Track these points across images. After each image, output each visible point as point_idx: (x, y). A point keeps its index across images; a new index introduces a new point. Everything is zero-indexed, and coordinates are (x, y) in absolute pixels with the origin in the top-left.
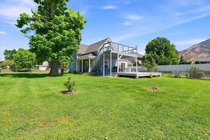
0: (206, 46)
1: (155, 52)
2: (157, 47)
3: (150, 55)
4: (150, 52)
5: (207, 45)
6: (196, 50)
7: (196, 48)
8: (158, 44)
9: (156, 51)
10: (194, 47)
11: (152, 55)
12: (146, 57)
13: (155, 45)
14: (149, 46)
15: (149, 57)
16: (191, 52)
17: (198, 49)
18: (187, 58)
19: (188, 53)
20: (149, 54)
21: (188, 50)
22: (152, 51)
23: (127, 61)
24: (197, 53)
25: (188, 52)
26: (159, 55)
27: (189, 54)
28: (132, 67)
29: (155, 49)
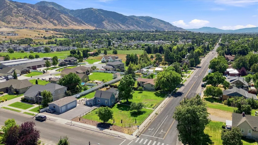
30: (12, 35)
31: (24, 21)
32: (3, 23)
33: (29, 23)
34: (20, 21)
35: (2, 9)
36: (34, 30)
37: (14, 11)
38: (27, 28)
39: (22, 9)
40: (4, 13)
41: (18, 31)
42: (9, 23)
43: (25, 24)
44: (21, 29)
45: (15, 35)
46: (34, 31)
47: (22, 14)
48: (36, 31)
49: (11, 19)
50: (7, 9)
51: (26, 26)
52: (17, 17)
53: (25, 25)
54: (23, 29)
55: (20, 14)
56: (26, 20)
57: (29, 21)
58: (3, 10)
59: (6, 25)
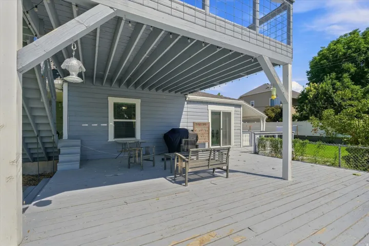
1: (345, 75)
2: (353, 60)
3: (326, 85)
4: (327, 78)
8: (358, 50)
9: (347, 71)
11: (333, 85)
12: (311, 96)
13: (345, 54)
14: (321, 60)
15: (325, 93)
20: (323, 85)
22: (334, 75)
23: (239, 106)
26: (363, 85)
28: (263, 126)
29: (347, 65)
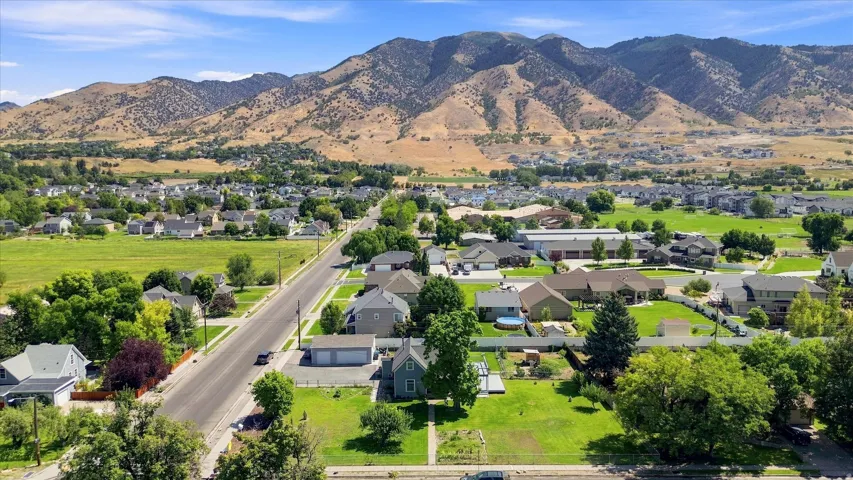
0: (389, 71)
5: (391, 67)
6: (359, 86)
7: (356, 73)
10: (352, 67)
16: (340, 91)
17: (365, 79)
18: (328, 120)
19: (331, 99)
21: (327, 78)
24: (362, 99)
25: (327, 92)
27: (335, 103)
30: (755, 157)
31: (820, 108)
32: (751, 119)
33: (836, 113)
34: (806, 108)
35: (762, 77)
36: (843, 137)
37: (796, 78)
38: (820, 130)
39: (827, 67)
40: (765, 88)
41: (782, 142)
42: (768, 117)
43: (822, 116)
44: (798, 134)
45: (764, 155)
46: (840, 141)
47: (821, 87)
48: (844, 141)
49: (779, 104)
50: (777, 76)
51: (822, 124)
52: (798, 96)
53: (819, 121)
54: (806, 134)
55: (814, 87)
56: (828, 105)
57: (837, 109)
58: (763, 81)
59: (757, 124)
